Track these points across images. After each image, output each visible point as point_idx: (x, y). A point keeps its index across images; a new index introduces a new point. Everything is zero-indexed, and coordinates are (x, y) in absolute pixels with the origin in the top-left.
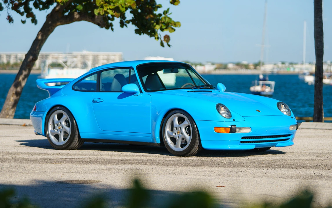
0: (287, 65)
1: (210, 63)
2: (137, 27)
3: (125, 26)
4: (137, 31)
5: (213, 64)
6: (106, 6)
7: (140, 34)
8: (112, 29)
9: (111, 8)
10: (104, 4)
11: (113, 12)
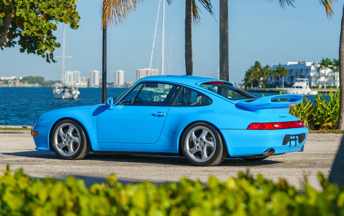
2: (22, 47)
3: (12, 46)
4: (21, 51)
6: (32, 28)
8: (2, 49)
9: (35, 30)
10: (29, 27)
11: (37, 34)
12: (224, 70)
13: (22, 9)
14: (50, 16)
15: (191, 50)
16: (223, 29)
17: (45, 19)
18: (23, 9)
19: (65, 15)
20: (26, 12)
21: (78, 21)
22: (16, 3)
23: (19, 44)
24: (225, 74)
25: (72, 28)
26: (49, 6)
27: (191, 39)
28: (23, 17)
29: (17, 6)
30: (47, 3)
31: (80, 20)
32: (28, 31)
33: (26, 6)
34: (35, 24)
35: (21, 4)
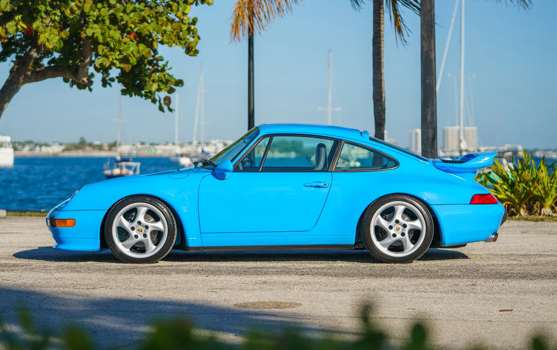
0: (147, 146)
1: (57, 144)
2: (124, 86)
3: (108, 85)
4: (124, 92)
5: (61, 144)
6: (111, 55)
7: (131, 96)
8: (90, 90)
9: (117, 57)
10: (108, 53)
11: (120, 63)
12: (429, 118)
13: (97, 24)
14: (143, 34)
15: (381, 88)
16: (426, 52)
17: (136, 40)
18: (99, 24)
19: (168, 33)
20: (102, 29)
21: (196, 43)
22: (87, 14)
23: (119, 82)
24: (430, 125)
25: (187, 54)
26: (141, 18)
27: (381, 70)
28: (97, 37)
29: (89, 19)
30: (138, 14)
31: (200, 42)
32: (106, 59)
33: (103, 21)
34: (117, 48)
35: (96, 16)
